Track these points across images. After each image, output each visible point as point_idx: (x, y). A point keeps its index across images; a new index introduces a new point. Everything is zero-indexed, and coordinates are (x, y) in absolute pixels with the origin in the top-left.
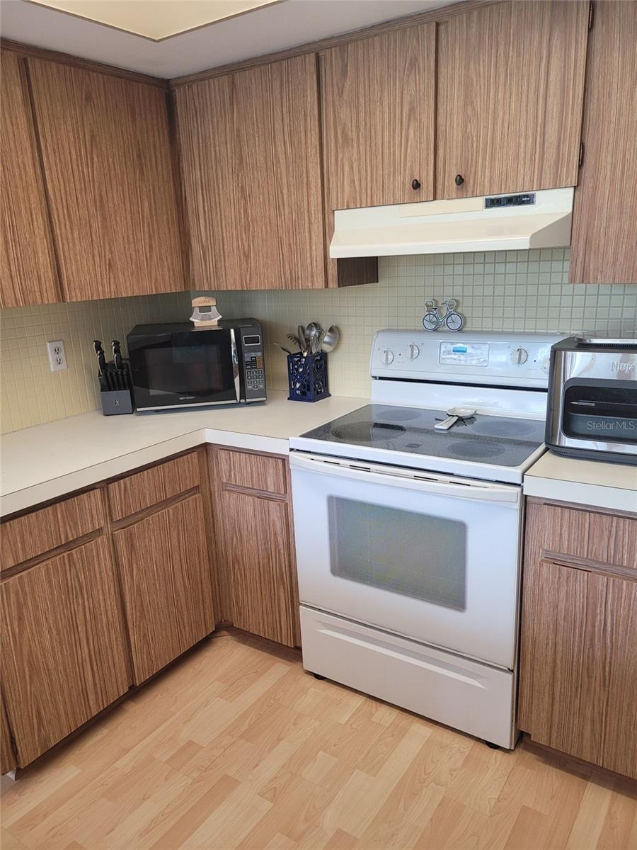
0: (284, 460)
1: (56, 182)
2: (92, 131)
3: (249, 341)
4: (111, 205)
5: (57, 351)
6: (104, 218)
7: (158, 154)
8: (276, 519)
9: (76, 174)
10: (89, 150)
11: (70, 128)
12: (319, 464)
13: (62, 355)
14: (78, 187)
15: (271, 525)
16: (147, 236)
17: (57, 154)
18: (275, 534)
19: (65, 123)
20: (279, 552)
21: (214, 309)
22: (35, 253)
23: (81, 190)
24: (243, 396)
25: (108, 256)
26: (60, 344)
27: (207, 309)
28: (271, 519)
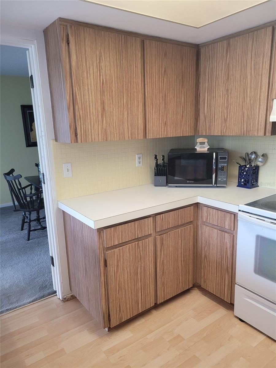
0: (235, 215)
1: (149, 90)
2: (165, 68)
3: (221, 158)
4: (169, 99)
5: (139, 158)
6: (165, 104)
7: (190, 76)
8: (227, 242)
9: (157, 86)
10: (163, 76)
11: (157, 68)
12: (254, 219)
13: (141, 160)
14: (157, 92)
15: (225, 244)
16: (181, 111)
17: (151, 78)
18: (226, 249)
19: (155, 65)
20: (228, 257)
21: (206, 143)
22: (138, 119)
23: (158, 93)
24: (216, 183)
25: (165, 119)
26: (141, 155)
27: (203, 143)
28: (225, 241)
